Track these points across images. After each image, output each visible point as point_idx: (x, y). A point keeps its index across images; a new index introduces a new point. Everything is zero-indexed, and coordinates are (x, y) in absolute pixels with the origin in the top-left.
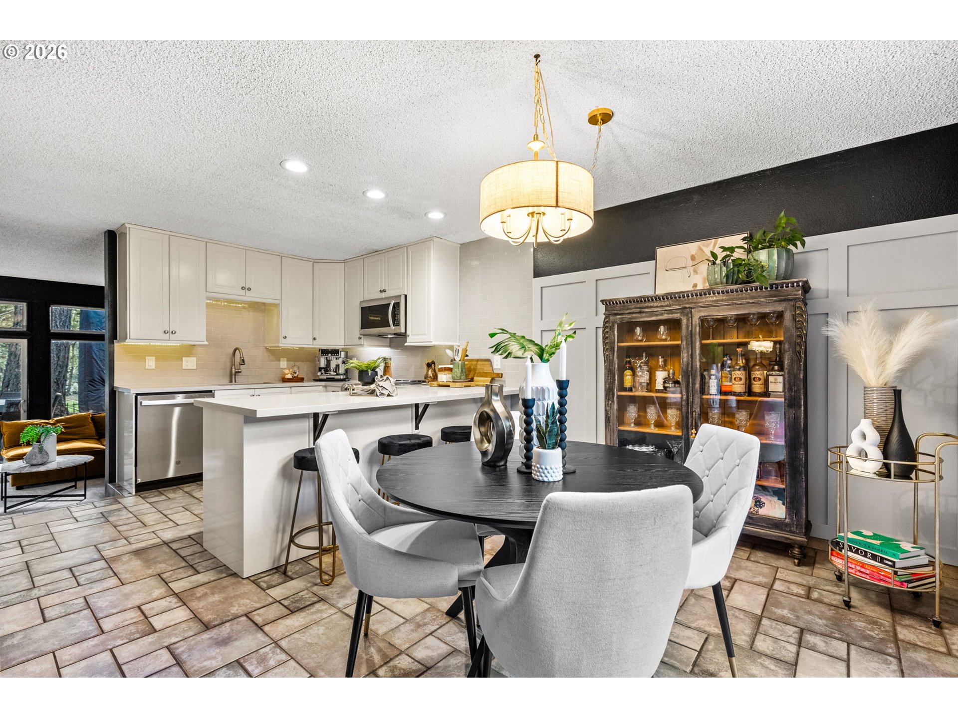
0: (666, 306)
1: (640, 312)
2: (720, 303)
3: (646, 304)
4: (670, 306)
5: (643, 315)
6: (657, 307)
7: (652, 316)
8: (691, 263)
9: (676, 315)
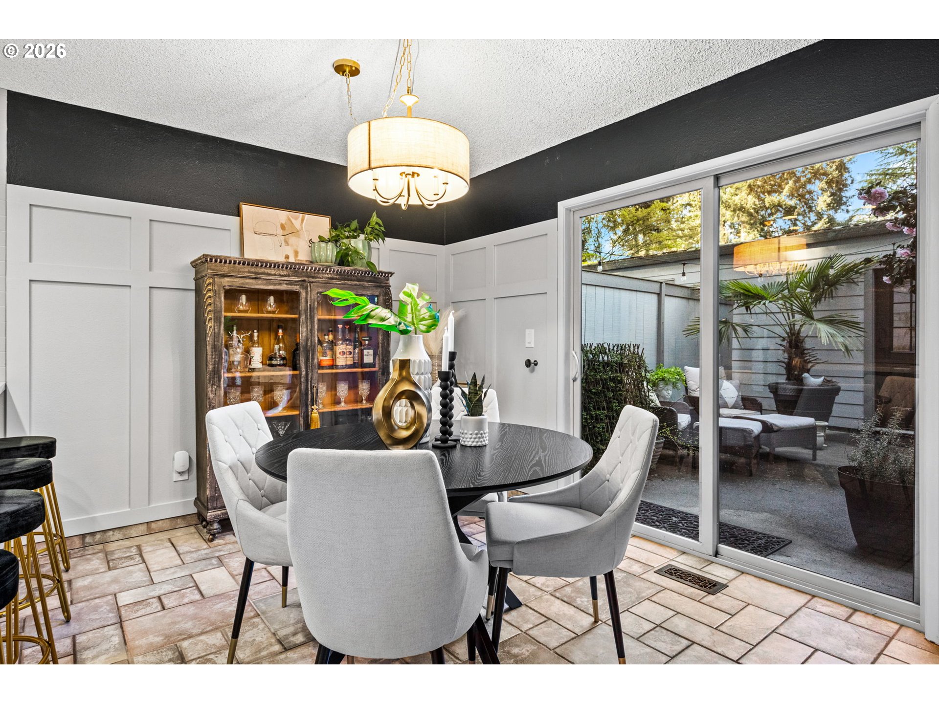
0: (285, 276)
1: (256, 278)
2: (335, 282)
3: (263, 270)
4: (289, 276)
5: (259, 282)
6: (275, 275)
7: (270, 284)
8: (280, 232)
9: (295, 287)
